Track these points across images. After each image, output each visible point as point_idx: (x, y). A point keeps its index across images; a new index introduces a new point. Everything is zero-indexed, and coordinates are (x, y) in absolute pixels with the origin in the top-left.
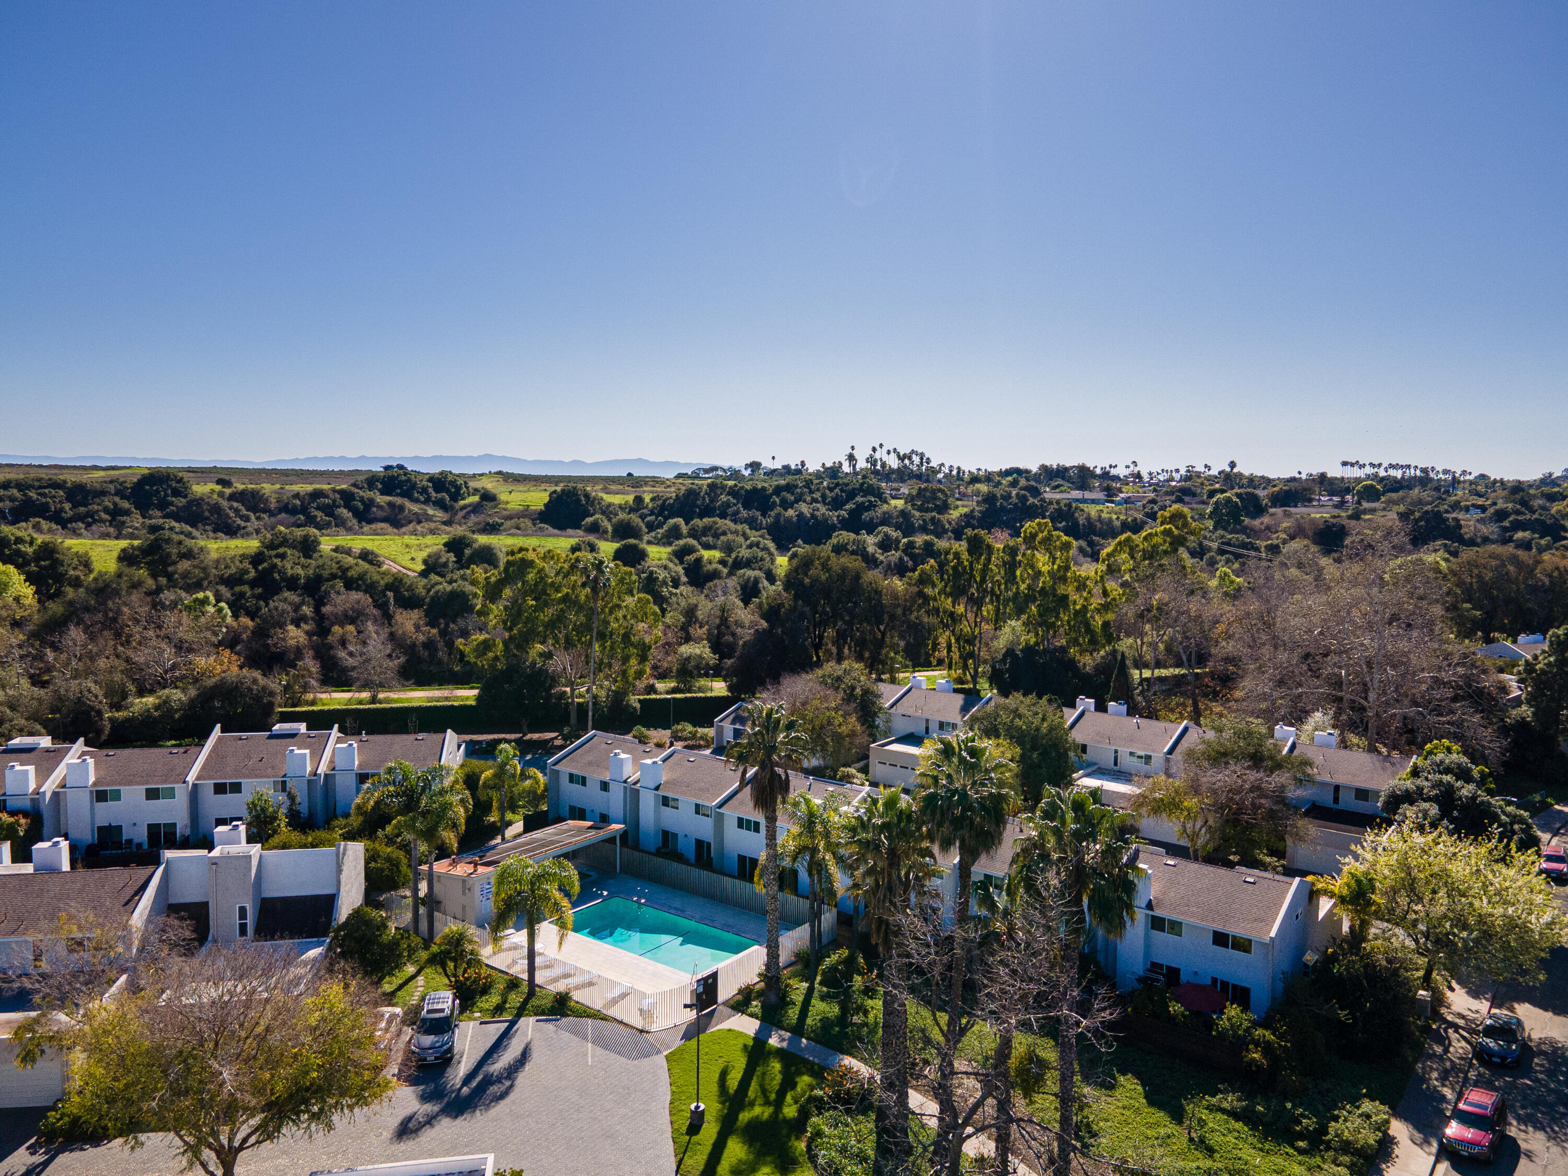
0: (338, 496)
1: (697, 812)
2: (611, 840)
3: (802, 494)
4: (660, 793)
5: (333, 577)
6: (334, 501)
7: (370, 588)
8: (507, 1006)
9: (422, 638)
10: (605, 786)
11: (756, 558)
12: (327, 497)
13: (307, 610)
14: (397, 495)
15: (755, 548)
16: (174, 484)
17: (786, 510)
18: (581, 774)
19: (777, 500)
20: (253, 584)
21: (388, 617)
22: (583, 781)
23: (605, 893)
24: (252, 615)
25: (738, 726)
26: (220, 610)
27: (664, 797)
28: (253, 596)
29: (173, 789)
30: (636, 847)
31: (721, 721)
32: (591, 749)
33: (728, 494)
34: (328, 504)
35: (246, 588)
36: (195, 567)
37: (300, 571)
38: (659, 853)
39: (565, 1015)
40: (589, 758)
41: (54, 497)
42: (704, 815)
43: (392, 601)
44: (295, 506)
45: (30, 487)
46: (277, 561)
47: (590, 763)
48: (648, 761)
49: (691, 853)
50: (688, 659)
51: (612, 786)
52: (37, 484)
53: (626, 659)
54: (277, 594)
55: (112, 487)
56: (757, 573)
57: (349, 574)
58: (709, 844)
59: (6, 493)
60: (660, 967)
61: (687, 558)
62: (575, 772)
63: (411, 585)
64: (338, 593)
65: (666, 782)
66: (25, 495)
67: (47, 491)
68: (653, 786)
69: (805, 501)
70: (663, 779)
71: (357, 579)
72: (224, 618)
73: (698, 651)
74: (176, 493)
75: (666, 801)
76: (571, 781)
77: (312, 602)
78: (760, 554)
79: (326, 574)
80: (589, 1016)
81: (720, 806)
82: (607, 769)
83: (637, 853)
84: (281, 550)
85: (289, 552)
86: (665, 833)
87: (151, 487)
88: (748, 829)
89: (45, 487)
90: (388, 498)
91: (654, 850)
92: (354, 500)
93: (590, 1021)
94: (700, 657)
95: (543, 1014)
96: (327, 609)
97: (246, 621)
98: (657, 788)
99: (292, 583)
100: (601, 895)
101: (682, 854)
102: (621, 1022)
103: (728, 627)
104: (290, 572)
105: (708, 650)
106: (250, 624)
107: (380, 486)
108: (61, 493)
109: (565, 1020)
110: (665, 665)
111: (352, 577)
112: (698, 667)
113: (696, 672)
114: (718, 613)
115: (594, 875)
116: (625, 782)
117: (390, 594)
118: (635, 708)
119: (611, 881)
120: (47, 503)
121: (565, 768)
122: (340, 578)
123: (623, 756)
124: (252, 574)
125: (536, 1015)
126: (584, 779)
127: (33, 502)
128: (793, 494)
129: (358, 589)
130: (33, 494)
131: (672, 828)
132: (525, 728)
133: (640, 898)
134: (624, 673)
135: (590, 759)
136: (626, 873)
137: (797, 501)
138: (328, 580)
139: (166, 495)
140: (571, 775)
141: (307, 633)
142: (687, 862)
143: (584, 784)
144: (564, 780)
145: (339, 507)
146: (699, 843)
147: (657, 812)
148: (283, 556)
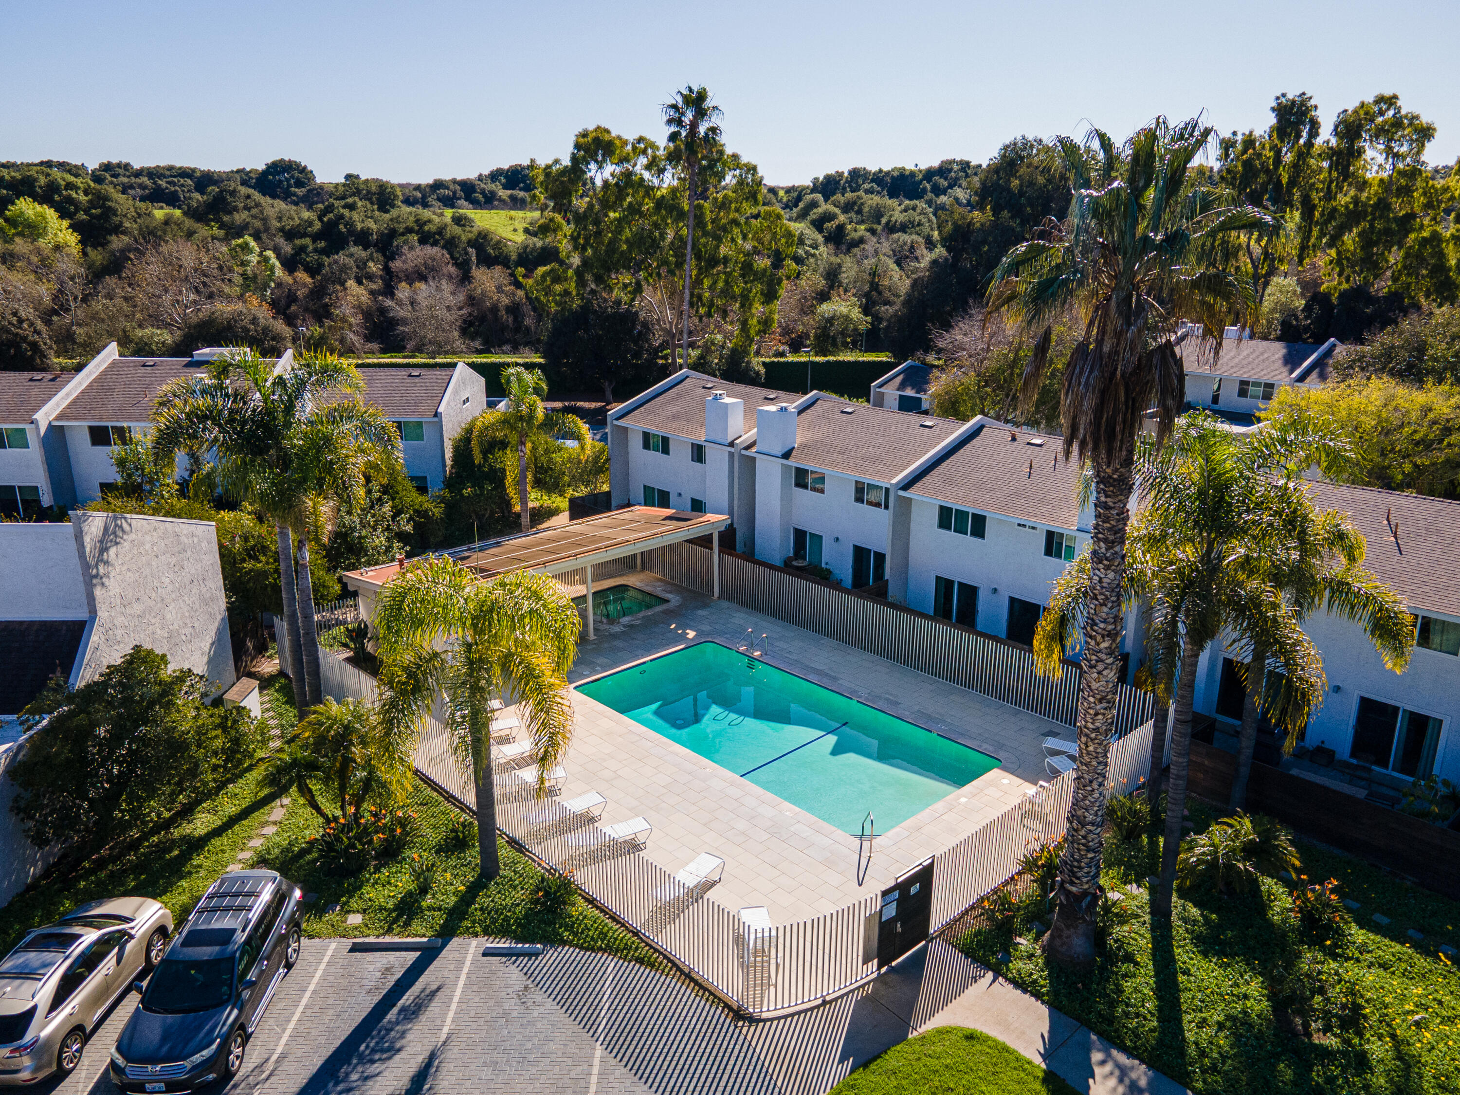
0: (458, 188)
1: (859, 499)
2: (704, 541)
3: (957, 179)
4: (792, 462)
5: (409, 230)
6: (454, 193)
7: (450, 244)
8: (428, 901)
9: (505, 300)
10: (698, 453)
11: (912, 223)
12: (447, 188)
13: (373, 267)
14: (520, 190)
15: (911, 211)
16: (296, 174)
17: (937, 196)
18: (662, 432)
19: (928, 186)
20: (315, 238)
21: (465, 278)
22: (664, 445)
23: (691, 634)
24: (312, 271)
25: (909, 392)
26: (266, 260)
27: (798, 470)
28: (316, 250)
29: (23, 430)
30: (750, 555)
31: (881, 386)
32: (679, 396)
33: (872, 181)
34: (448, 196)
35: (307, 241)
36: (254, 217)
37: (371, 224)
38: (787, 567)
39: (553, 940)
40: (673, 409)
41: (183, 185)
42: (870, 503)
43: (474, 259)
44: (415, 198)
45: (161, 176)
46: (346, 212)
47: (676, 417)
48: (773, 408)
49: (845, 570)
50: (830, 320)
51: (710, 452)
52: (168, 173)
53: (746, 302)
54: (343, 249)
55: (238, 176)
56: (914, 237)
57: (426, 228)
58: (880, 558)
59: (137, 180)
60: (789, 809)
61: (827, 225)
62: (651, 429)
63: (499, 242)
64: (412, 248)
65: (803, 446)
66: (155, 183)
67: (175, 180)
68: (779, 450)
69: (960, 186)
70: (799, 440)
71: (435, 233)
72: (272, 269)
73: (844, 310)
74: (299, 184)
75: (801, 478)
76: (646, 446)
77: (381, 258)
78: (917, 219)
79: (401, 228)
80: (610, 949)
81: (908, 485)
82: (702, 425)
83: (749, 565)
84: (350, 200)
85: (360, 204)
86: (800, 535)
87: (274, 177)
88: (961, 530)
89: (175, 176)
90: (509, 192)
91: (778, 563)
92: (475, 192)
93: (611, 964)
94: (847, 318)
95: (504, 932)
96: (396, 265)
97: (303, 276)
98: (787, 455)
99: (363, 238)
100: (683, 637)
101: (829, 572)
102: (688, 977)
103: (880, 293)
104: (359, 226)
105: (857, 310)
106: (308, 280)
107: (503, 180)
108: (189, 182)
109: (553, 957)
110: (801, 328)
111: (429, 232)
112: (843, 333)
113: (839, 340)
114: (867, 277)
115: (675, 600)
116: (732, 444)
117: (472, 251)
118: (757, 373)
119: (701, 613)
120: (177, 191)
121: (637, 424)
122: (417, 233)
123: (727, 400)
124: (318, 225)
125: (487, 932)
126: (665, 440)
127: (163, 190)
128: (946, 179)
129: (435, 244)
130: (163, 183)
131: (810, 528)
132: (609, 394)
133: (752, 646)
134: (744, 325)
135: (675, 409)
136: (730, 599)
137: (951, 186)
138: (403, 234)
139: (289, 186)
140: (646, 436)
141: (372, 292)
142: (837, 585)
143: (666, 451)
144: (636, 442)
145: (459, 199)
146: (860, 553)
147: (786, 499)
148: (352, 207)
